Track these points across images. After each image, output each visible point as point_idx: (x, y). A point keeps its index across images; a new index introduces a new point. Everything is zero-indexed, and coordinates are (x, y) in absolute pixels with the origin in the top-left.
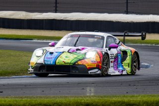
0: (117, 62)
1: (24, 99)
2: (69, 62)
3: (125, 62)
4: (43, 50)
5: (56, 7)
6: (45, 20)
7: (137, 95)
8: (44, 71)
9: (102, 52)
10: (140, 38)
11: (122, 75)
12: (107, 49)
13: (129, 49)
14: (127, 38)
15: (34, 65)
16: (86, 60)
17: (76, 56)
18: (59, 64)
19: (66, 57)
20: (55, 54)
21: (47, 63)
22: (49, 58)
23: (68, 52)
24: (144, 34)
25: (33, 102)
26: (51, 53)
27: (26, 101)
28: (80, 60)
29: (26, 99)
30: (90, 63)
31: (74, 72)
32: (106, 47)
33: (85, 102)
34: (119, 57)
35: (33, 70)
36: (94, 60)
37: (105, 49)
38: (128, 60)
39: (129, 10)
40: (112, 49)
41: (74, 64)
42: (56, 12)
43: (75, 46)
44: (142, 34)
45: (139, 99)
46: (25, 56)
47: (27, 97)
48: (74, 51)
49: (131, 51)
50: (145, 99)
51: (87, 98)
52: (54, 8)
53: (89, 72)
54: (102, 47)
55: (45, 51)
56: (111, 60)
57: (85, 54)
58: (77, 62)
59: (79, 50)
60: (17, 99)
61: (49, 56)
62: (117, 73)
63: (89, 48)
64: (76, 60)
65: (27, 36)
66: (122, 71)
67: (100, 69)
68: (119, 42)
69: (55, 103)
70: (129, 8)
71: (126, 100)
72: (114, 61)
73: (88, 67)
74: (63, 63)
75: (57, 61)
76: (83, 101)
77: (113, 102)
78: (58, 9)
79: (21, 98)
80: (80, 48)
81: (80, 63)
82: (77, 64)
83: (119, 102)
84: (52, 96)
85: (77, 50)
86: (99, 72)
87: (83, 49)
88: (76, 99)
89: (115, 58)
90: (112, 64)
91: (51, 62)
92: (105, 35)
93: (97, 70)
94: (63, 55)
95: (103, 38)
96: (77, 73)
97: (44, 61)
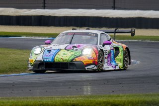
0: (111, 58)
1: (10, 101)
2: (67, 59)
4: (41, 48)
5: (44, 3)
7: (123, 95)
8: (43, 68)
9: (97, 48)
10: (130, 34)
11: (115, 70)
12: (101, 45)
14: (117, 34)
15: (33, 63)
16: (83, 56)
17: (73, 53)
18: (57, 61)
19: (64, 54)
20: (53, 52)
21: (45, 60)
22: (47, 56)
23: (65, 49)
24: (133, 30)
26: (49, 51)
27: (13, 102)
28: (77, 57)
29: (13, 100)
30: (87, 59)
31: (71, 68)
32: (100, 44)
34: (112, 53)
35: (32, 67)
36: (91, 56)
37: (100, 46)
40: (106, 46)
41: (72, 60)
42: (44, 9)
43: (71, 43)
48: (70, 49)
49: (123, 47)
52: (42, 5)
53: (86, 68)
54: (97, 44)
55: (43, 49)
56: (106, 56)
57: (82, 51)
59: (76, 47)
60: (4, 101)
61: (48, 53)
63: (84, 45)
64: (73, 57)
65: (16, 33)
66: (115, 66)
67: (96, 65)
68: (111, 39)
70: (116, 4)
72: (108, 57)
73: (85, 63)
74: (61, 60)
75: (55, 58)
78: (46, 5)
79: (8, 99)
80: (76, 45)
81: (77, 59)
82: (74, 60)
85: (74, 47)
86: (95, 68)
87: (79, 46)
89: (108, 55)
90: (106, 60)
91: (50, 59)
93: (93, 66)
94: (61, 53)
95: (97, 35)
96: (75, 69)
97: (43, 58)
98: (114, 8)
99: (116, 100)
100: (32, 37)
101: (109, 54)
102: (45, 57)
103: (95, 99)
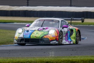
0: (67, 36)
1: (9, 59)
2: (39, 36)
3: (72, 36)
4: (23, 29)
5: (28, 3)
6: (21, 11)
7: (77, 56)
8: (23, 42)
9: (58, 30)
13: (75, 28)
14: (72, 21)
15: (17, 38)
16: (49, 35)
17: (43, 33)
18: (32, 38)
19: (37, 33)
20: (30, 32)
21: (25, 37)
22: (26, 34)
23: (38, 30)
24: (83, 19)
25: (14, 61)
26: (28, 31)
27: (10, 60)
28: (45, 35)
29: (10, 59)
30: (51, 37)
31: (41, 43)
32: (61, 27)
33: (45, 61)
34: (69, 33)
35: (16, 41)
36: (54, 35)
38: (74, 35)
39: (72, 4)
41: (42, 38)
42: (28, 6)
43: (42, 26)
44: (82, 19)
45: (78, 59)
46: (9, 33)
47: (11, 58)
48: (41, 30)
50: (82, 58)
51: (47, 58)
52: (27, 4)
53: (51, 42)
54: (59, 27)
55: (24, 30)
56: (64, 35)
57: (48, 31)
58: (43, 36)
59: (45, 29)
60: (5, 59)
61: (27, 33)
62: (67, 43)
63: (50, 28)
65: (10, 21)
67: (57, 41)
68: (68, 24)
69: (27, 62)
70: (72, 3)
71: (70, 59)
72: (66, 36)
73: (50, 39)
74: (35, 37)
75: (31, 36)
76: (44, 60)
77: (63, 60)
79: (7, 58)
80: (45, 28)
81: (45, 37)
82: (43, 37)
83: (66, 60)
84: (26, 57)
85: (44, 29)
86: (57, 42)
87: (47, 28)
88: (40, 59)
90: (64, 38)
91: (28, 36)
92: (60, 20)
94: (35, 32)
95: (59, 21)
96: (44, 43)
97: (23, 36)
98: (71, 6)
99: (74, 59)
100: (20, 23)
101: (67, 34)
102: (25, 35)
103: (61, 59)
